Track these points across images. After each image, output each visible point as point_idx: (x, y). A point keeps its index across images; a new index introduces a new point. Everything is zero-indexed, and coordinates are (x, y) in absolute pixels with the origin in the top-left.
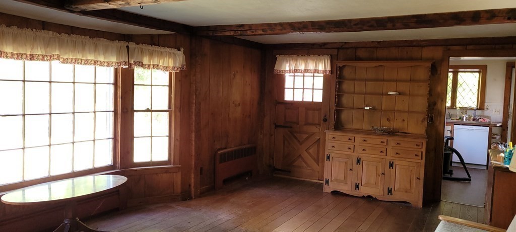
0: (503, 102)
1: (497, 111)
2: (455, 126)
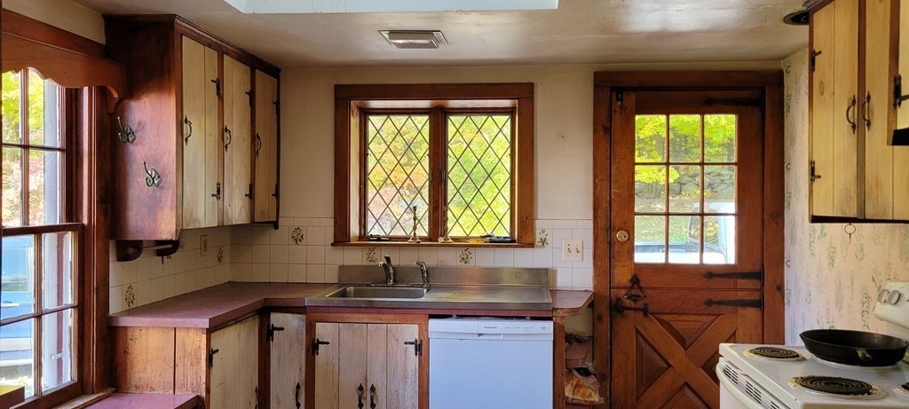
0: (591, 216)
1: (574, 251)
2: (432, 322)
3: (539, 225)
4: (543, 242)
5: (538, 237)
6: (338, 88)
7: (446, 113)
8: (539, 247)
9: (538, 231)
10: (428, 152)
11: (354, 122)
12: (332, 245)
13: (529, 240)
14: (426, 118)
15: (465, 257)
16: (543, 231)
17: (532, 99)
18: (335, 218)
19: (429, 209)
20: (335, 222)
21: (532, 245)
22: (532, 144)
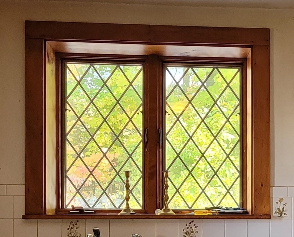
3: (276, 193)
4: (281, 212)
5: (275, 207)
6: (30, 25)
7: (163, 62)
8: (276, 218)
9: (275, 200)
10: (141, 109)
11: (50, 69)
12: (24, 217)
13: (265, 210)
14: (139, 67)
15: (189, 230)
16: (281, 201)
17: (267, 47)
18: (26, 185)
19: (144, 177)
20: (27, 191)
21: (268, 216)
22: (268, 99)
